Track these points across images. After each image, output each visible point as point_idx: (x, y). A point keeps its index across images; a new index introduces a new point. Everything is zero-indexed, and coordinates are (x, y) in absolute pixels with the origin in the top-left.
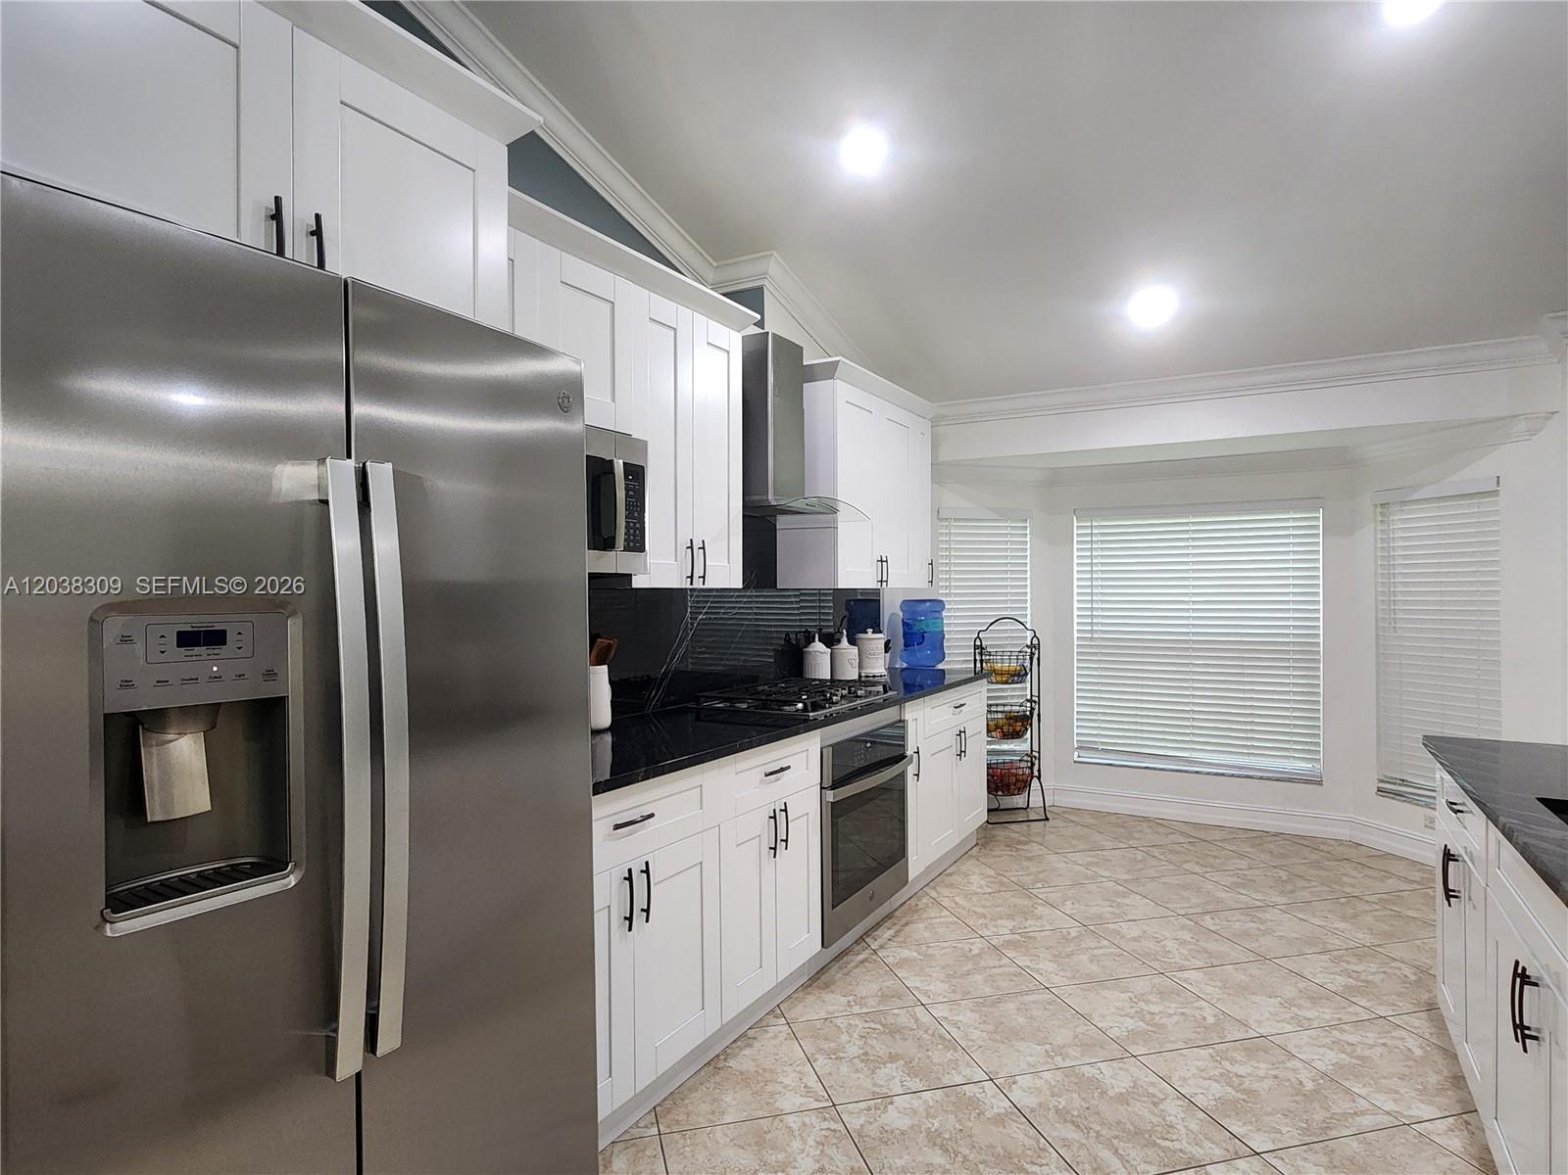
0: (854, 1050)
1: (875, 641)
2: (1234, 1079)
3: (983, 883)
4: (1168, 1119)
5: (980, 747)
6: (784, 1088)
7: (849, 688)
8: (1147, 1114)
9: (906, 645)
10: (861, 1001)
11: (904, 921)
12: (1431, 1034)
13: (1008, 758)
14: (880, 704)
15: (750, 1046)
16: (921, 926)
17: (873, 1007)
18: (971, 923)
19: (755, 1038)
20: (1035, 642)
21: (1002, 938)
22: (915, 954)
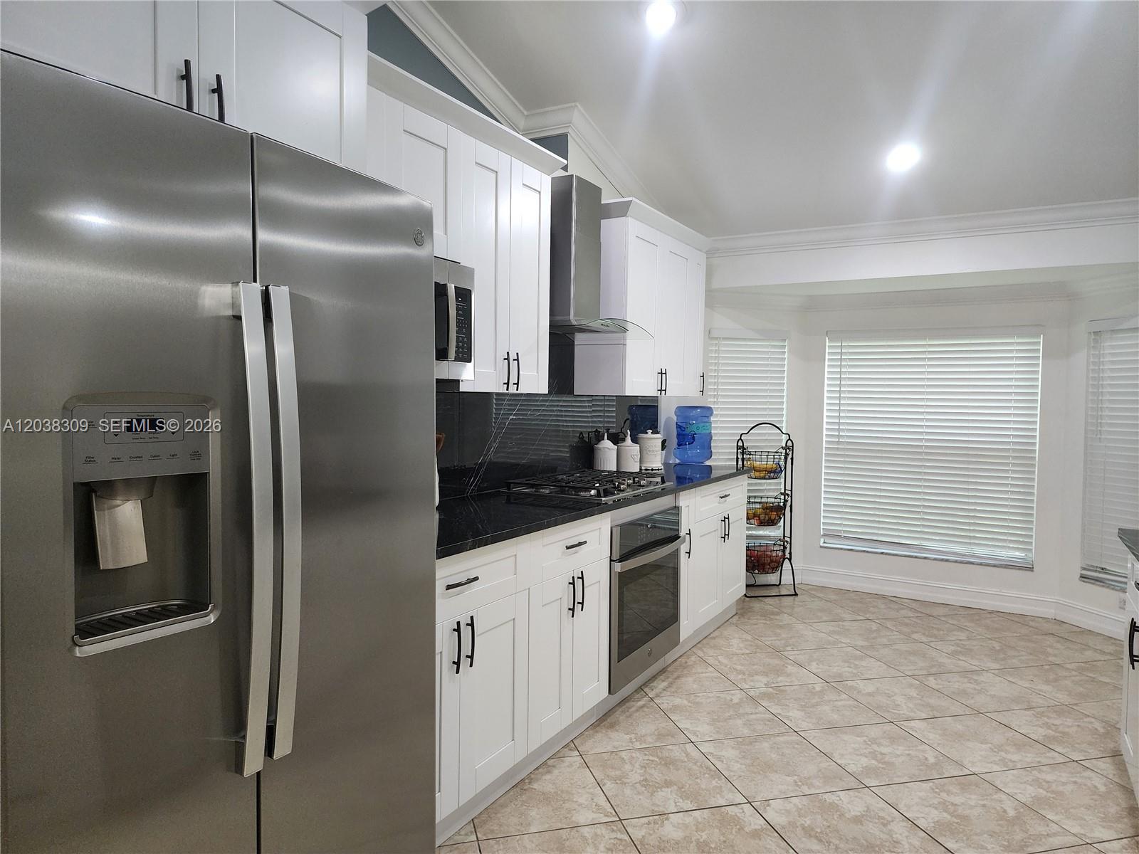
0: (635, 777)
1: (653, 440)
2: (950, 807)
3: (741, 645)
4: (894, 836)
5: (741, 532)
6: (579, 805)
7: (634, 478)
8: (877, 833)
9: (679, 445)
10: (641, 739)
11: (676, 675)
12: (1114, 775)
13: (763, 542)
14: (659, 492)
15: (549, 772)
16: (690, 679)
17: (650, 743)
18: (732, 678)
19: (554, 766)
20: (789, 444)
21: (758, 691)
22: (685, 702)
